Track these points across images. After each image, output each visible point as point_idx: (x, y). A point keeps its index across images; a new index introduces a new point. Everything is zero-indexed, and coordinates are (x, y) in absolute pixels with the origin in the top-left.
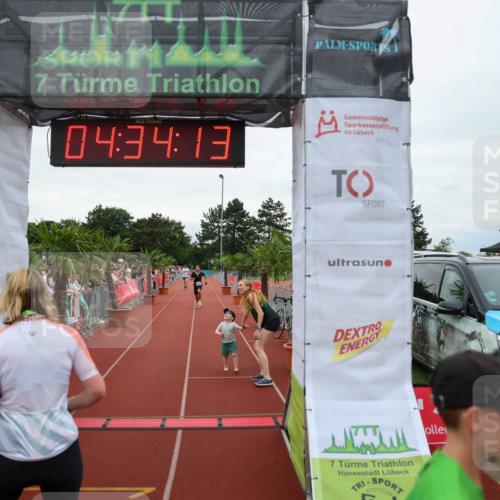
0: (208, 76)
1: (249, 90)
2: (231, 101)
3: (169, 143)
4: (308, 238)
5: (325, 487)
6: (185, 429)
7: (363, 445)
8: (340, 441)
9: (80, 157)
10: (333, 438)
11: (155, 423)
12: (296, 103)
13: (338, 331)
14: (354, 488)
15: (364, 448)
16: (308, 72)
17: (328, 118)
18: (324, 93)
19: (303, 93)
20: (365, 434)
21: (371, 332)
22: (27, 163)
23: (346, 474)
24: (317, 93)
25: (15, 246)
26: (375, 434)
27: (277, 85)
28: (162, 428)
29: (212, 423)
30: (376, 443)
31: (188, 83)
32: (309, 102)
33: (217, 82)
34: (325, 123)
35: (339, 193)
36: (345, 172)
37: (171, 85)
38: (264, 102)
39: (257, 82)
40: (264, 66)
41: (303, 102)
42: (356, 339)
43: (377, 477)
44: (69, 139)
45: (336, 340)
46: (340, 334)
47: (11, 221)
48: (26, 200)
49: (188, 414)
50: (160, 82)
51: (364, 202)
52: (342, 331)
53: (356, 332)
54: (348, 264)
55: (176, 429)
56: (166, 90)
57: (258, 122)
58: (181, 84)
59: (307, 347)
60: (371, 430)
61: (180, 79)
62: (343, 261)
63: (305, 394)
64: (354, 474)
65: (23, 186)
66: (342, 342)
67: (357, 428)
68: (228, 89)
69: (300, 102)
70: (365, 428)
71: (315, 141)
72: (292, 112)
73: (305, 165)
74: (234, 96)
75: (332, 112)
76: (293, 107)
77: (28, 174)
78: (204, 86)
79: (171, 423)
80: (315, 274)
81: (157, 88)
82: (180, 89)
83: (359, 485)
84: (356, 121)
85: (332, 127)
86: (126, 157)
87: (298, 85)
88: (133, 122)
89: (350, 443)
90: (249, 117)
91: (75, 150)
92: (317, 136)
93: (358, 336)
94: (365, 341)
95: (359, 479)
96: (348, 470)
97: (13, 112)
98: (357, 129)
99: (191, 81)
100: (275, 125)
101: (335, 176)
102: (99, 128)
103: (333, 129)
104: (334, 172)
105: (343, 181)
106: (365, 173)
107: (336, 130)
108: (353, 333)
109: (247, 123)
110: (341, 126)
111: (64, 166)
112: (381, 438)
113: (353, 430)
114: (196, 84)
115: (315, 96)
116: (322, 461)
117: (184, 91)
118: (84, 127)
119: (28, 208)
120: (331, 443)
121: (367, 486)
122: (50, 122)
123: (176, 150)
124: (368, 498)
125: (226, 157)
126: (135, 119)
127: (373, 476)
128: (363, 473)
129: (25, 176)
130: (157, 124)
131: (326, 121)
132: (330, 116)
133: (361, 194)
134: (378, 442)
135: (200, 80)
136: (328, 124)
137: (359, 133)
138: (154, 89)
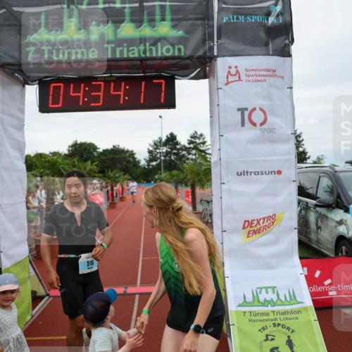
0: (148, 44)
1: (177, 54)
2: (164, 62)
3: (122, 93)
4: (222, 157)
5: (240, 330)
6: (140, 294)
7: (265, 300)
8: (249, 298)
9: (60, 106)
10: (244, 296)
11: (121, 290)
12: (211, 62)
13: (245, 222)
14: (260, 330)
15: (266, 303)
16: (218, 39)
17: (233, 71)
18: (230, 53)
19: (215, 54)
20: (267, 293)
21: (269, 222)
22: (22, 111)
23: (255, 321)
24: (225, 54)
25: (17, 170)
26: (274, 293)
28: (125, 294)
30: (275, 299)
31: (133, 50)
32: (219, 60)
33: (154, 48)
34: (231, 75)
35: (243, 124)
36: (246, 109)
37: (122, 52)
38: (188, 62)
39: (182, 47)
41: (216, 60)
42: (258, 226)
43: (276, 322)
44: (51, 94)
45: (244, 228)
46: (247, 223)
47: (14, 153)
48: (24, 138)
49: (143, 283)
50: (114, 50)
51: (260, 130)
52: (248, 221)
53: (258, 223)
54: (251, 174)
55: (134, 294)
56: (118, 56)
57: (184, 76)
58: (128, 51)
59: (224, 233)
60: (271, 289)
61: (128, 47)
62: (247, 172)
63: (223, 266)
64: (260, 321)
65: (21, 128)
66: (249, 229)
67: (261, 288)
68: (162, 53)
69: (213, 61)
70: (267, 288)
71: (224, 87)
72: (208, 68)
73: (218, 105)
74: (166, 58)
75: (236, 67)
76: (208, 65)
77: (24, 119)
78: (145, 52)
79: (130, 290)
80: (228, 181)
81: (112, 54)
82: (128, 55)
83: (263, 329)
84: (254, 73)
85: (236, 78)
86: (92, 105)
87: (211, 49)
89: (256, 300)
90: (179, 72)
91: (55, 101)
92: (226, 84)
93: (260, 225)
94: (265, 228)
95: (263, 324)
96: (255, 318)
97: (11, 75)
98: (254, 78)
99: (135, 48)
100: (196, 78)
101: (240, 112)
102: (72, 85)
103: (237, 79)
104: (239, 110)
105: (246, 116)
106: (261, 110)
107: (240, 79)
108: (256, 222)
109: (176, 77)
111: (48, 112)
112: (278, 295)
113: (258, 290)
114: (139, 51)
115: (224, 56)
116: (237, 312)
117: (131, 56)
118: (61, 84)
119: (25, 143)
120: (243, 300)
121: (269, 329)
122: (37, 82)
123: (127, 98)
124: (270, 338)
125: (162, 101)
126: (97, 78)
127: (273, 322)
128: (266, 320)
129: (22, 120)
130: (113, 81)
131: (232, 73)
132: (235, 70)
133: (258, 124)
134: (276, 298)
135: (142, 47)
136: (233, 75)
137: (255, 81)
138: (110, 56)
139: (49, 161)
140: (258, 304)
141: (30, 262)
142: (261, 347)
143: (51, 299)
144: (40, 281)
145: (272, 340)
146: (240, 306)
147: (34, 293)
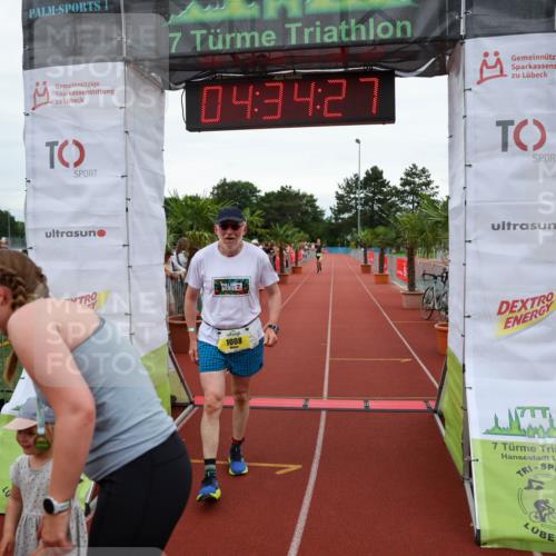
0: (353, 21)
1: (399, 35)
2: (380, 49)
3: (311, 100)
4: (468, 200)
5: (487, 470)
6: (328, 410)
7: (530, 427)
8: (504, 422)
9: (217, 120)
10: (496, 419)
11: (298, 403)
12: (454, 46)
13: (502, 303)
14: (519, 472)
15: (532, 431)
16: (467, 8)
17: (491, 60)
18: (487, 31)
19: (462, 33)
20: (533, 416)
21: (541, 305)
22: (160, 129)
23: (511, 458)
24: (477, 32)
25: (153, 217)
26: (544, 416)
27: (430, 27)
28: (305, 409)
29: (358, 404)
30: (546, 425)
31: (330, 31)
32: (469, 43)
33: (363, 27)
34: (488, 67)
35: (505, 146)
36: (512, 123)
37: (312, 35)
38: (416, 47)
39: (408, 24)
40: (416, 5)
41: (462, 44)
42: (523, 311)
43: (547, 462)
44: (204, 100)
45: (500, 313)
46: (505, 305)
47: (149, 191)
48: (162, 169)
49: (332, 394)
50: (300, 32)
51: (534, 156)
52: (507, 303)
53: (524, 303)
54: (514, 228)
55: (320, 410)
56: (307, 41)
57: (409, 71)
58: (323, 33)
59: (467, 319)
60: (540, 411)
61: (322, 29)
62: (509, 224)
63: (464, 371)
64: (520, 458)
65: (158, 154)
66: (508, 315)
67: (524, 409)
68: (376, 35)
69: (458, 45)
70: (533, 409)
71: (476, 88)
72: (448, 58)
73: (465, 117)
74: (383, 43)
75: (496, 54)
76: (449, 51)
77: (162, 141)
78: (348, 33)
79: (313, 403)
80: (476, 239)
81: (297, 39)
82: (322, 39)
83: (524, 470)
84: (526, 63)
85: (497, 71)
86: (265, 118)
87: (456, 24)
88: (271, 79)
89: (515, 425)
90: (399, 65)
91: (211, 114)
92: (479, 83)
93: (526, 309)
94: (534, 314)
95: (525, 464)
96: (512, 453)
97: (147, 76)
98: (525, 71)
99: (334, 29)
100: (428, 74)
101: (500, 128)
102: (235, 89)
103: (498, 73)
104: (498, 123)
105: (510, 133)
106: (537, 123)
107: (502, 73)
108: (520, 305)
109: (397, 73)
110: (508, 69)
111: (199, 131)
112: (551, 421)
113: (519, 412)
114: (340, 32)
115: (476, 36)
116: (483, 442)
117: (327, 40)
118: (220, 88)
119: (163, 177)
120: (494, 424)
121: (535, 471)
122: (184, 85)
123: (318, 107)
124: (535, 485)
125: (374, 111)
126: (273, 76)
127: (542, 462)
128: (530, 458)
129: (160, 143)
130: (297, 80)
131: (490, 64)
132: (495, 58)
133: (530, 148)
134: (548, 425)
136: (491, 67)
137: (528, 76)
138: (293, 42)
139: (192, 207)
140: (518, 432)
141: (170, 353)
142: (520, 498)
143: (196, 409)
144: (182, 381)
145: (539, 488)
146: (488, 432)
147: (173, 398)
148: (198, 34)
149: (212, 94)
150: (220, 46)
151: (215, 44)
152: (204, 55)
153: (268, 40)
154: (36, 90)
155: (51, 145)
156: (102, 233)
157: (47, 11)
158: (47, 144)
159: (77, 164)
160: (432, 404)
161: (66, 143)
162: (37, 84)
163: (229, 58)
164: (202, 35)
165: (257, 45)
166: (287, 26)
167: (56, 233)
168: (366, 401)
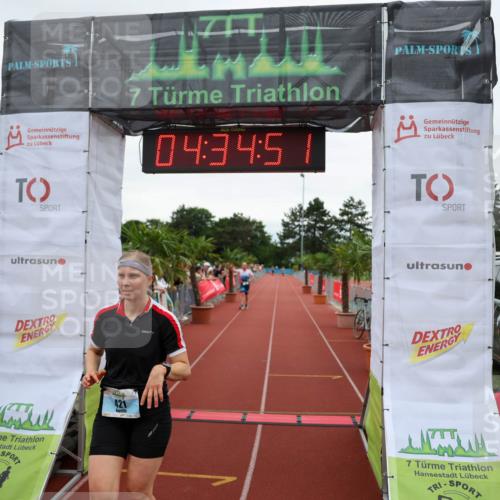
0: (289, 85)
1: (329, 98)
2: (311, 109)
3: (252, 149)
4: (387, 242)
5: (401, 487)
6: (264, 424)
8: (417, 443)
9: (170, 164)
10: (410, 440)
11: (237, 417)
12: (376, 109)
13: (416, 333)
14: (430, 489)
15: (442, 450)
16: (387, 78)
17: (407, 122)
18: (403, 98)
19: (383, 98)
20: (443, 437)
21: (450, 335)
22: (120, 169)
23: (423, 475)
24: (397, 98)
25: (111, 248)
26: (453, 438)
27: (356, 92)
28: (243, 422)
29: (291, 419)
30: (454, 445)
31: (270, 92)
32: (389, 109)
33: (298, 91)
34: (404, 128)
35: (418, 197)
36: (424, 176)
37: (254, 95)
38: (345, 108)
39: (337, 89)
41: (383, 108)
42: (434, 341)
43: (455, 480)
44: (159, 148)
45: (414, 342)
46: (418, 336)
47: (107, 225)
48: (120, 204)
49: (268, 409)
50: (243, 92)
51: (443, 205)
52: (421, 333)
53: (435, 334)
54: (427, 268)
55: (256, 424)
56: (249, 100)
57: (337, 128)
58: (263, 94)
59: (385, 348)
60: (449, 433)
61: (263, 89)
62: (422, 264)
63: (382, 394)
64: (431, 475)
65: (117, 191)
66: (420, 344)
67: (434, 431)
68: (309, 97)
69: (379, 108)
70: (442, 431)
71: (394, 145)
72: (371, 117)
73: (384, 170)
74: (315, 104)
75: (411, 117)
76: (372, 113)
77: (121, 180)
78: (285, 95)
79: (251, 417)
80: (394, 277)
81: (241, 98)
82: (262, 99)
83: (435, 487)
84: (436, 126)
85: (411, 132)
86: (212, 164)
87: (377, 91)
88: (218, 130)
89: (427, 445)
90: (331, 123)
92: (396, 141)
93: (437, 339)
94: (444, 344)
95: (435, 480)
96: (424, 471)
97: (109, 123)
99: (273, 90)
100: (354, 130)
101: (414, 180)
102: (186, 138)
103: (413, 134)
104: (413, 177)
105: (423, 186)
106: (445, 177)
108: (431, 335)
109: (327, 128)
110: (421, 131)
112: (459, 441)
113: (430, 433)
114: (278, 93)
115: (394, 101)
116: (398, 460)
117: (267, 100)
118: (173, 136)
119: (121, 211)
120: (407, 444)
121: (444, 488)
122: (142, 132)
123: (259, 156)
125: (307, 162)
126: (220, 128)
127: (450, 479)
128: (440, 475)
129: (119, 183)
130: (241, 133)
131: (406, 126)
132: (410, 121)
133: (440, 198)
134: (456, 445)
135: (282, 89)
136: (406, 129)
137: (438, 137)
138: (238, 100)
139: (148, 235)
146: (403, 451)
148: (156, 90)
149: (166, 142)
150: (174, 102)
151: (170, 99)
152: (159, 108)
153: (216, 98)
154: (10, 134)
155: (21, 181)
156: (62, 261)
157: (24, 64)
158: (18, 181)
159: (43, 199)
160: (358, 420)
161: (34, 181)
162: (12, 128)
163: (181, 111)
164: (158, 91)
165: (206, 102)
166: (233, 86)
167: (21, 260)
168: (299, 416)
